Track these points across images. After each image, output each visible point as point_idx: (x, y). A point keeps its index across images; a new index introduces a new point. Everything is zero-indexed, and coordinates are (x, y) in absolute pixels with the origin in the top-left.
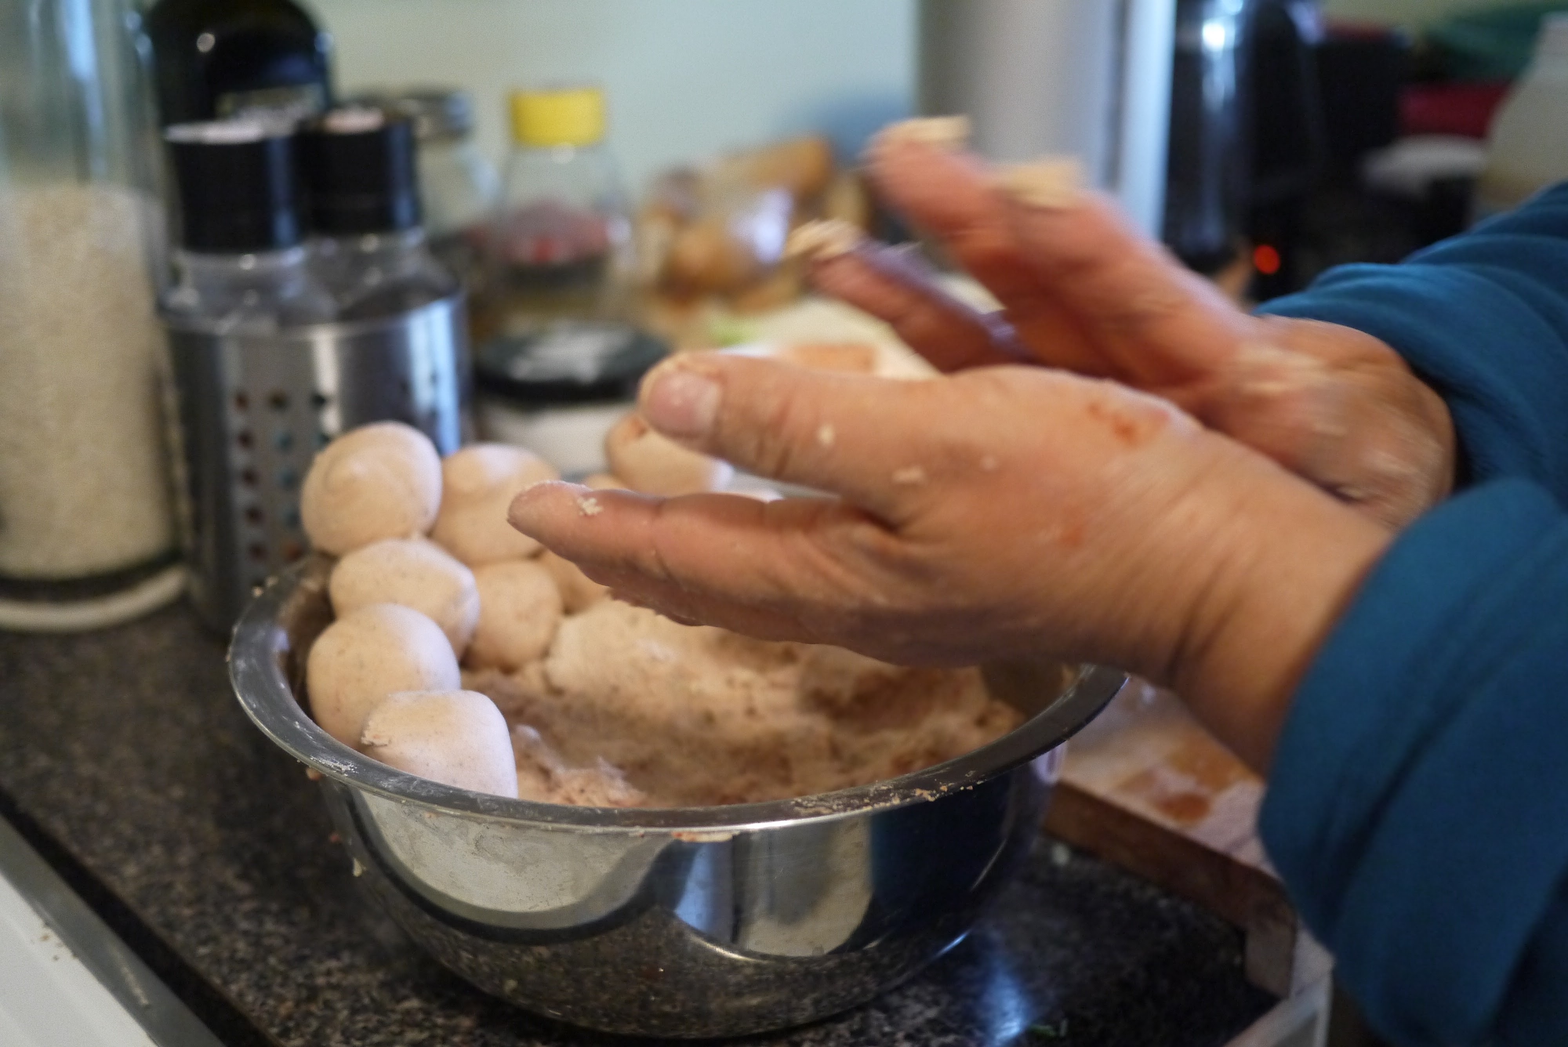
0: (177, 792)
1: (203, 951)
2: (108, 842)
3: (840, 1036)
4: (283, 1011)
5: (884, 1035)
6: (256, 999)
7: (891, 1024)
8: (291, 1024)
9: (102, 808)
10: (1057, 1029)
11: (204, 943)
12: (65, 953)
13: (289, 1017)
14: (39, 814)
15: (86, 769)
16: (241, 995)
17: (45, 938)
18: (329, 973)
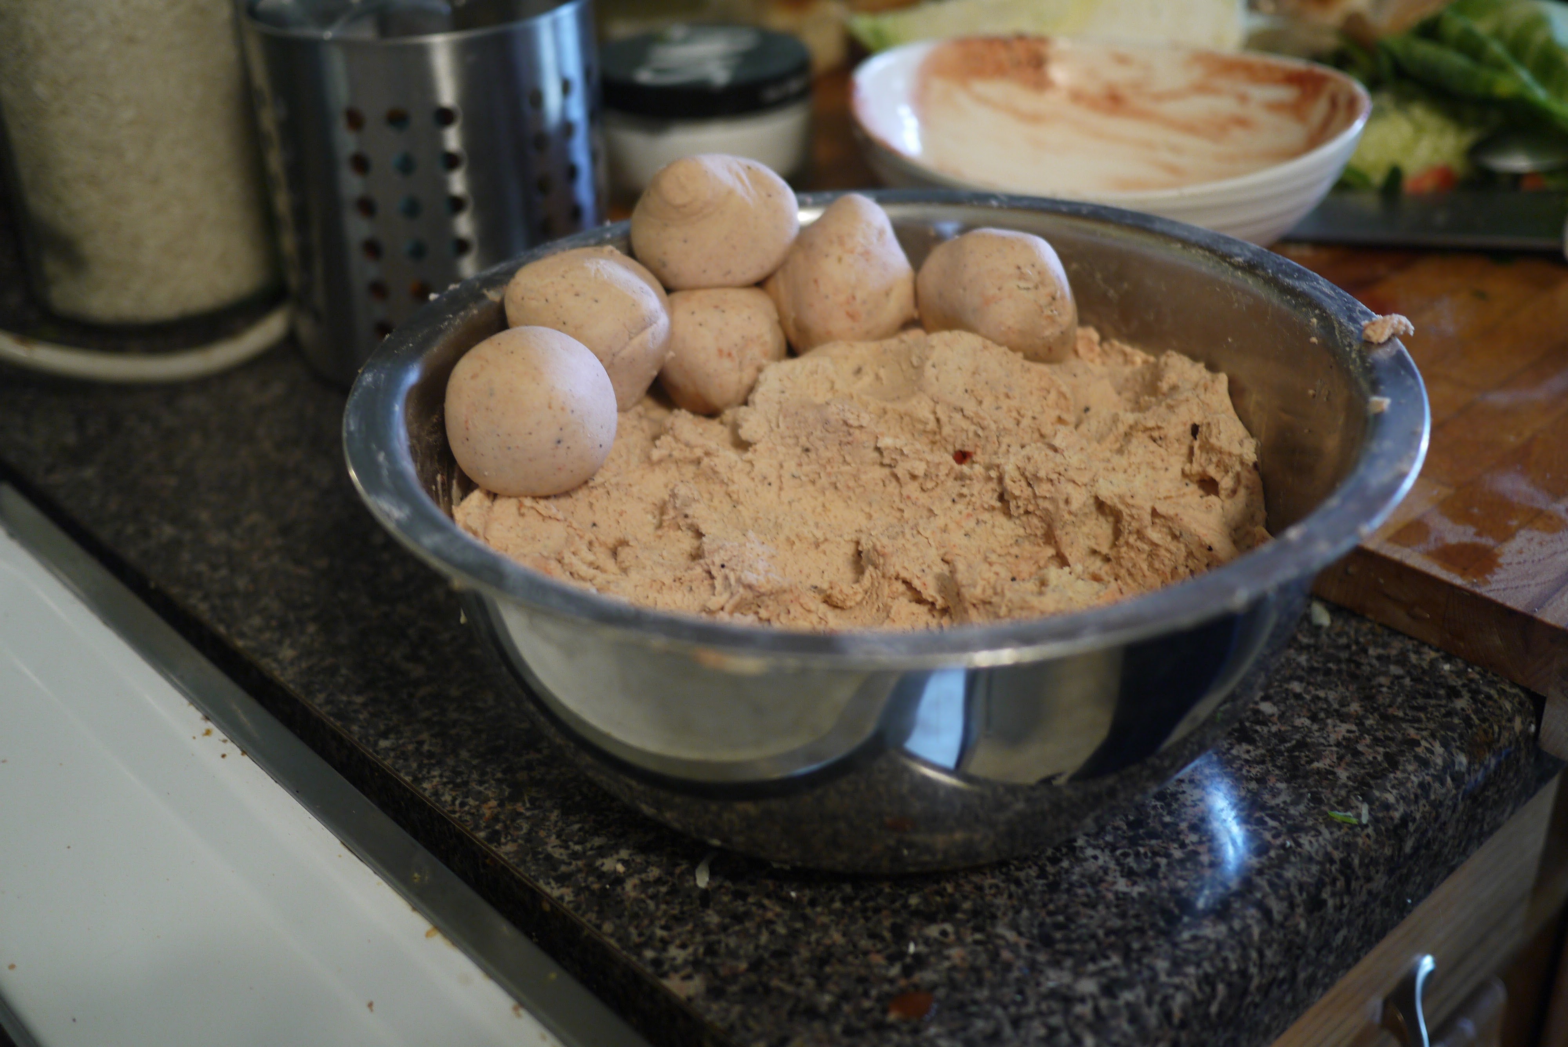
0: (322, 563)
1: (383, 744)
2: (257, 621)
3: (1117, 829)
4: (486, 811)
5: (1166, 825)
6: (454, 799)
7: (1170, 813)
8: (498, 827)
9: (242, 583)
10: (1359, 816)
11: (385, 735)
12: (232, 750)
13: (495, 819)
14: (175, 591)
15: (217, 538)
16: (436, 793)
17: (208, 733)
18: (529, 767)
